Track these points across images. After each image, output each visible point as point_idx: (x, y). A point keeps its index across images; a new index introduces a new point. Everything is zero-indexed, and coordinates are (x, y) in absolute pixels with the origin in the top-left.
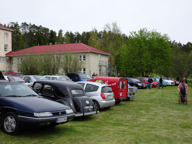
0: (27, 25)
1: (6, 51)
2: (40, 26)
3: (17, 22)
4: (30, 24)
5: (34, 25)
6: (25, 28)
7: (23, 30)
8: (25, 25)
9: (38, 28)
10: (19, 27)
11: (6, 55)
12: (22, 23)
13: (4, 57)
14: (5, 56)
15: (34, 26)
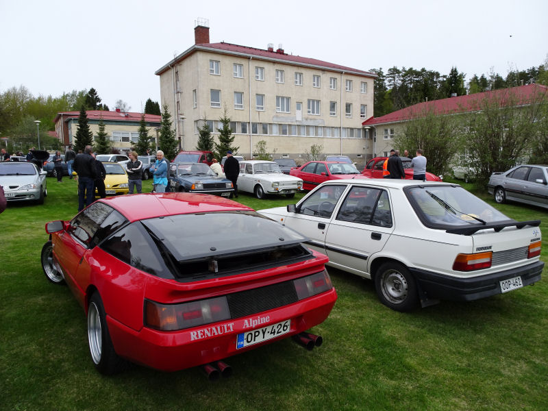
0: (398, 72)
1: (364, 116)
2: (423, 70)
3: (381, 69)
4: (404, 68)
5: (411, 69)
6: (394, 78)
7: (390, 81)
8: (394, 71)
9: (417, 74)
10: (384, 76)
11: (363, 124)
12: (390, 70)
13: (359, 129)
14: (361, 126)
15: (411, 72)
